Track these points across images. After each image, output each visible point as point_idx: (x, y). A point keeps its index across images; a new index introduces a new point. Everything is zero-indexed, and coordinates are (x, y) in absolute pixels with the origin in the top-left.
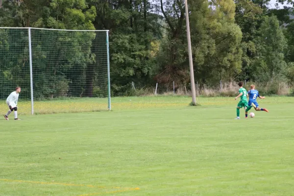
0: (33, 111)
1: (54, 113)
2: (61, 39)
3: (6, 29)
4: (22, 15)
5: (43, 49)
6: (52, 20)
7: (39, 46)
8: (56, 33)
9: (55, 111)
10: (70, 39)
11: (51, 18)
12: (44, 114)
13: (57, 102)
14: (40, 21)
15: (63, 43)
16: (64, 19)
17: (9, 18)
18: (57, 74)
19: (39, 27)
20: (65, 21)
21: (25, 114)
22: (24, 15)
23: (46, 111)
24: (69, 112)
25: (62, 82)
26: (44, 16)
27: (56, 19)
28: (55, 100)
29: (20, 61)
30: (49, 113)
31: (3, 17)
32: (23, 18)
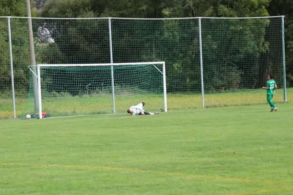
0: (204, 104)
1: (225, 106)
2: (232, 28)
3: (176, 20)
4: (192, 5)
5: (213, 40)
6: (223, 8)
7: (209, 36)
8: (227, 21)
9: (227, 104)
10: (241, 28)
11: (222, 6)
12: (215, 107)
13: (228, 94)
14: (210, 10)
15: (234, 32)
16: (236, 6)
17: (179, 9)
18: (229, 65)
19: (209, 17)
20: (237, 9)
21: (196, 108)
22: (194, 4)
23: (217, 104)
24: (242, 105)
25: (234, 74)
26: (215, 5)
27: (227, 7)
28: (226, 92)
29: (190, 53)
30: (220, 106)
31: (173, 8)
32: (193, 8)
